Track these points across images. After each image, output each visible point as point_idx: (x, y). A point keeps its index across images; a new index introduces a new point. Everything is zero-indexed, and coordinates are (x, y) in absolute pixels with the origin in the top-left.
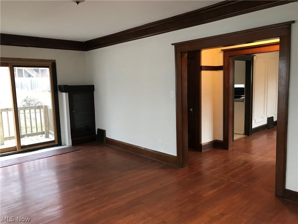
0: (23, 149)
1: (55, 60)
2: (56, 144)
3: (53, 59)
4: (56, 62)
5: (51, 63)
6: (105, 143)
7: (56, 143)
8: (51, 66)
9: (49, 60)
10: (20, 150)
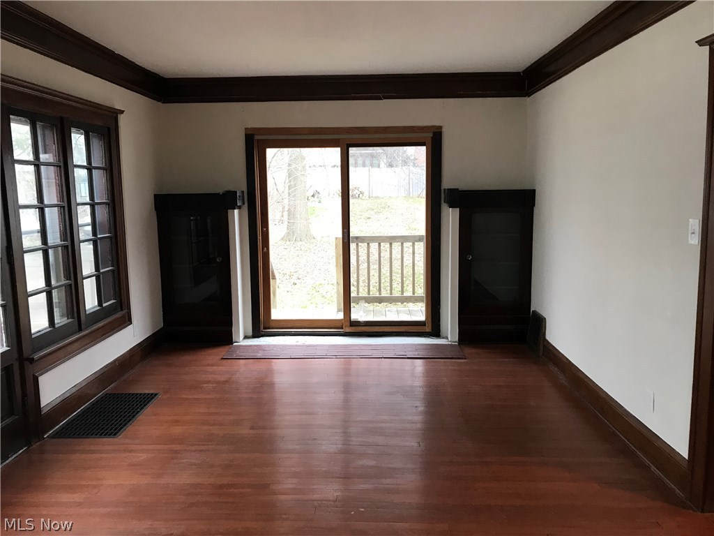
0: (354, 328)
1: (441, 127)
2: (427, 331)
3: (437, 124)
4: (444, 130)
5: (431, 135)
6: (541, 353)
7: (428, 329)
8: (429, 142)
9: (426, 127)
10: (348, 330)
